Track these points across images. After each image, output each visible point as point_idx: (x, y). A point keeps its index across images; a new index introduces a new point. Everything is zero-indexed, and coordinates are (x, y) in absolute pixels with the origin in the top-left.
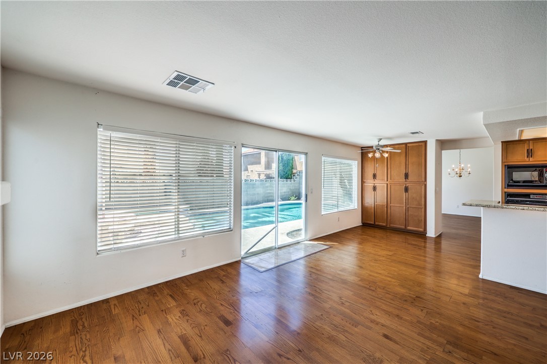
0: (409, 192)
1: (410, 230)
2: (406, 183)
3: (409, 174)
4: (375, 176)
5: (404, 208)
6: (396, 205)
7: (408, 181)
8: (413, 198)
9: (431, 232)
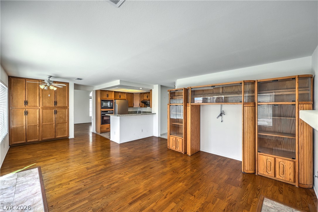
0: (58, 113)
1: (58, 138)
2: (55, 108)
3: (57, 102)
4: (26, 103)
5: (54, 124)
6: (47, 123)
7: (57, 106)
8: (60, 117)
9: (72, 135)
